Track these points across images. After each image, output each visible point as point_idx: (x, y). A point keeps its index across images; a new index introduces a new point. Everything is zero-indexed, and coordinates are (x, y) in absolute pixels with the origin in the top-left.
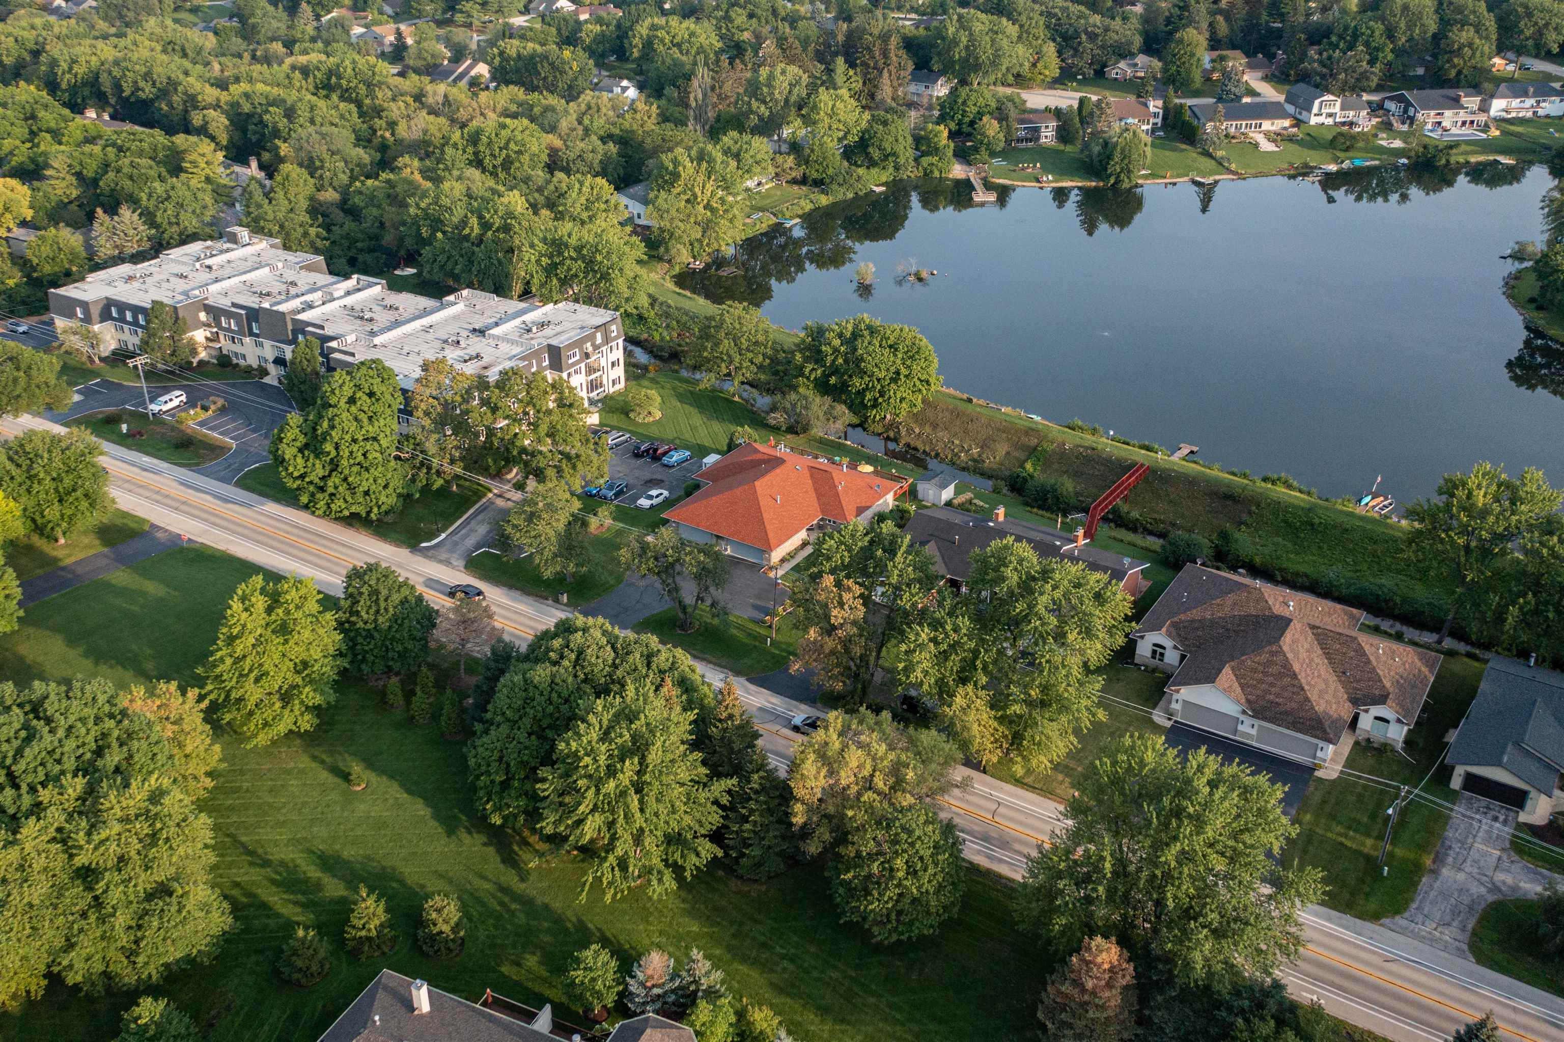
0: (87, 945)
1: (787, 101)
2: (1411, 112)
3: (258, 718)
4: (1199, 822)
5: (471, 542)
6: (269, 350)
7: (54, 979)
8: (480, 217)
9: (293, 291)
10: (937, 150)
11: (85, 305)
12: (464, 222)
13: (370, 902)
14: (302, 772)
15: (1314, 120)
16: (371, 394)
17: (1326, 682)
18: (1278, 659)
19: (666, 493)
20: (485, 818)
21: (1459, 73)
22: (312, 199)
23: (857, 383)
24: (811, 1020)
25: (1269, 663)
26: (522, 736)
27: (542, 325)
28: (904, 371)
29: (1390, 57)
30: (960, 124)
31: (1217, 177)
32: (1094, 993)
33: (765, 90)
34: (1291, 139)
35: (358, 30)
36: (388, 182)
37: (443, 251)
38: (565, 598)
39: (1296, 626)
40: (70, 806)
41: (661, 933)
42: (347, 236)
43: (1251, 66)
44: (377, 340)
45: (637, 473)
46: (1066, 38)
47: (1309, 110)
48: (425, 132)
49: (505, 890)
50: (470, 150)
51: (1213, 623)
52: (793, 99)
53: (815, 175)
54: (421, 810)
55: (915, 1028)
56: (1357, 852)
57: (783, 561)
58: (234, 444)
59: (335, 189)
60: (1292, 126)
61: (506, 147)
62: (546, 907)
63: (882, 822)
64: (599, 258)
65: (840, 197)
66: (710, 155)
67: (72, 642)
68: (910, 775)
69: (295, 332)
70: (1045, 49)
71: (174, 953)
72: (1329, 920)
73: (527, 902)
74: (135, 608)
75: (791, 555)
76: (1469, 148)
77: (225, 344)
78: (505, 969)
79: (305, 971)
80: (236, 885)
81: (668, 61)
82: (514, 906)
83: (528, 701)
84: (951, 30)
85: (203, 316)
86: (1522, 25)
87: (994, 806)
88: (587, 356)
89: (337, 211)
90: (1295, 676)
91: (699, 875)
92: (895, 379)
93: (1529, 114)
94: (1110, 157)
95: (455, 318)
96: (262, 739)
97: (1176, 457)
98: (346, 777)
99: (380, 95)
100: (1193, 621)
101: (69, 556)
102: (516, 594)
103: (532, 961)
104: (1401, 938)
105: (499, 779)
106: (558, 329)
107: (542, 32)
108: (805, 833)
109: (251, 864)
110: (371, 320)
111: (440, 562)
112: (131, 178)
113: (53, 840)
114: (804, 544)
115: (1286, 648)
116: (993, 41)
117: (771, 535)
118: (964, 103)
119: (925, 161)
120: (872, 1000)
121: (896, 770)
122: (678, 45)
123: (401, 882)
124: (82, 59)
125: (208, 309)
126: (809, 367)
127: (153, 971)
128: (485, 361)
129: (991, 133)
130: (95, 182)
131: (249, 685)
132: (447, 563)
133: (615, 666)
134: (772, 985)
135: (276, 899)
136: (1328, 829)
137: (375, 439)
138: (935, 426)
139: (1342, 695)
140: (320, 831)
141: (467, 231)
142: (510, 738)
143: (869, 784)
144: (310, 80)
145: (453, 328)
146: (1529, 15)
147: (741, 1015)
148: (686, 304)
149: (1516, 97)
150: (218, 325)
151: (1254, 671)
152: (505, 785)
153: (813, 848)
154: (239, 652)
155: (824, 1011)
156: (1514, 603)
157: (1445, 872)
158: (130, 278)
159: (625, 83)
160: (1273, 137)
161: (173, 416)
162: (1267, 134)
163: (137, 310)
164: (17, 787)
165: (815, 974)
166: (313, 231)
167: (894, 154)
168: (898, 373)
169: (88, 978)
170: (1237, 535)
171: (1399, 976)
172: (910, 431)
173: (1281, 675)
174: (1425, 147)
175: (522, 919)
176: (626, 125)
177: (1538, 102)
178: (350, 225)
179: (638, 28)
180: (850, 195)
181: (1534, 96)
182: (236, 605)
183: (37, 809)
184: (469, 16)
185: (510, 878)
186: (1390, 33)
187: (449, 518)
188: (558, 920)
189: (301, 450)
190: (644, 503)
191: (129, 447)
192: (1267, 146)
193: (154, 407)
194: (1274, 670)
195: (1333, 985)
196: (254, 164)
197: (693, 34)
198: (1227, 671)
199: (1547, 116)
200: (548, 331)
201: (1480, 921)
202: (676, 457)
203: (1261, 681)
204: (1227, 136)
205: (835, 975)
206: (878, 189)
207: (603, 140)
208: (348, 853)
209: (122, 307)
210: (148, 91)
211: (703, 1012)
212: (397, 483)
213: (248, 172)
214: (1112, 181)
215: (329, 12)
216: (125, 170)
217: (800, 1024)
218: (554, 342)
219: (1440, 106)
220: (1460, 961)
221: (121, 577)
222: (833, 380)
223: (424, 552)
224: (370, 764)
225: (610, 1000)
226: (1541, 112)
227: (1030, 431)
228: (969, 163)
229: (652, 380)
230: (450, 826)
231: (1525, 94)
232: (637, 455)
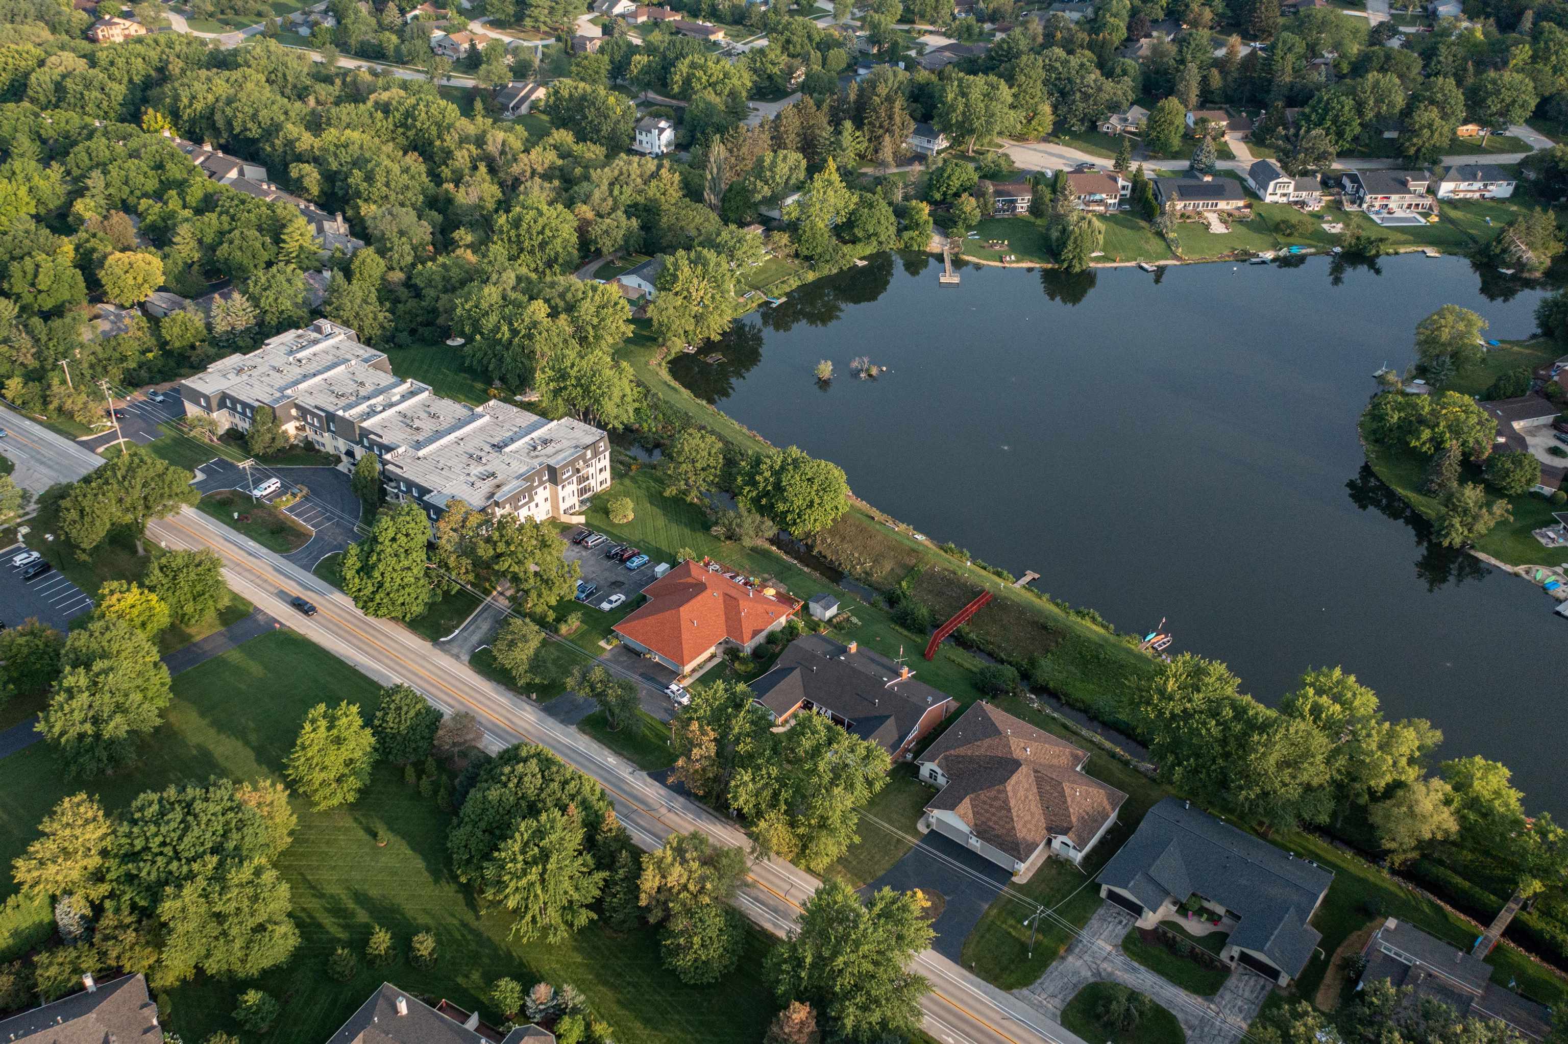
0: (218, 954)
1: (787, 182)
2: (1362, 192)
3: (320, 793)
4: (857, 944)
5: (475, 639)
6: (342, 445)
7: (199, 970)
8: (511, 324)
9: (363, 393)
10: (918, 225)
11: (207, 398)
12: (497, 328)
13: (382, 934)
14: (347, 830)
15: (1269, 199)
16: (407, 535)
17: (1032, 815)
18: (1003, 796)
19: (623, 598)
20: (457, 877)
21: (1419, 150)
22: (383, 278)
23: (781, 507)
24: (638, 1027)
25: (996, 798)
26: (479, 833)
27: (546, 442)
28: (817, 500)
29: (1358, 130)
30: (945, 194)
31: (1162, 263)
32: (789, 1035)
33: (768, 174)
34: (1241, 221)
35: (438, 34)
36: (444, 265)
37: (480, 349)
38: (534, 696)
39: (1024, 769)
40: (209, 874)
41: (558, 962)
42: (410, 312)
43: (1233, 127)
44: (421, 453)
45: (607, 574)
46: (1063, 94)
47: (1266, 189)
48: (481, 199)
49: (465, 925)
50: (513, 233)
51: (971, 759)
52: (793, 181)
53: (806, 253)
54: (419, 863)
55: (698, 1036)
56: (1017, 940)
57: (693, 671)
58: (313, 531)
59: (401, 269)
60: (1246, 207)
61: (542, 232)
62: (489, 939)
63: (689, 912)
64: (593, 388)
65: (826, 272)
66: (705, 258)
67: (202, 714)
68: (709, 886)
69: (361, 436)
70: (1040, 107)
71: (266, 963)
72: (979, 988)
73: (477, 934)
74: (243, 687)
75: (700, 666)
76: (1403, 237)
77: (309, 433)
78: (460, 980)
79: (341, 974)
80: (304, 909)
81: (702, 105)
82: (469, 937)
83: (484, 810)
84: (950, 96)
85: (294, 412)
86: (1489, 102)
87: (788, 887)
88: (578, 471)
89: (402, 289)
90: (1009, 810)
91: (581, 931)
92: (811, 505)
93: (1477, 195)
94: (1065, 244)
95: (482, 429)
96: (323, 806)
97: (1017, 586)
98: (375, 835)
99: (448, 138)
100: (957, 756)
101: (199, 633)
102: (502, 688)
103: (476, 976)
104: (1019, 1004)
105: (465, 857)
106: (558, 447)
107: (597, 61)
108: (648, 909)
109: (314, 896)
110: (418, 429)
111: (452, 655)
112: (241, 248)
113: (200, 896)
114: (713, 656)
115: (1009, 788)
116: (987, 106)
117: (685, 652)
118: (949, 177)
119: (906, 235)
120: (677, 1017)
121: (703, 879)
122: (712, 85)
123: (403, 914)
124: (200, 96)
125: (298, 407)
126: (747, 489)
127: (255, 972)
128: (500, 477)
129: (968, 209)
130: (213, 248)
131: (316, 774)
132: (457, 657)
133: (541, 789)
134: (619, 1002)
135: (328, 921)
136: (1004, 922)
137: (409, 568)
138: (843, 539)
139: (1043, 824)
140: (356, 875)
141: (499, 336)
142: (472, 834)
143: (685, 888)
144: (390, 120)
145: (478, 442)
146: (1498, 92)
147: (588, 1026)
148: (672, 398)
149: (1464, 180)
150: (305, 420)
151: (984, 803)
152: (469, 861)
153: (652, 920)
154: (310, 754)
155: (647, 1021)
156: (1179, 764)
157: (1070, 959)
158: (240, 371)
159: (663, 124)
160: (1226, 218)
161: (270, 500)
162: (1220, 213)
163: (245, 405)
164: (180, 860)
165: (647, 997)
166: (381, 316)
167: (876, 234)
168: (812, 502)
169: (219, 972)
170: (1043, 662)
171: (1009, 1031)
172: (824, 540)
173: (1001, 808)
174: (1358, 238)
175: (473, 946)
176: (650, 194)
177: (1485, 186)
178: (412, 304)
179: (680, 66)
180: (835, 271)
181: (1482, 179)
182: (308, 727)
183: (191, 876)
184: (537, 21)
185: (469, 917)
186: (1360, 107)
187: (462, 614)
188: (496, 949)
189: (358, 572)
190: (606, 606)
191: (238, 530)
192: (1218, 228)
193: (257, 493)
194: (997, 804)
195: (963, 1031)
196: (340, 218)
197: (726, 75)
198: (967, 801)
199: (1492, 199)
200: (550, 449)
201: (1076, 998)
202: (636, 562)
203: (987, 811)
204: (1182, 216)
205: (658, 998)
206: (860, 263)
207: (628, 214)
208: (374, 892)
209: (235, 401)
210: (254, 132)
211: (565, 1024)
212: (425, 597)
213: (335, 225)
214: (1065, 265)
215: (414, 8)
216: (237, 242)
217: (630, 1029)
218: (552, 462)
219: (1388, 190)
220: (1049, 1022)
221: (234, 656)
222: (764, 501)
223: (442, 647)
224: (391, 829)
225: (515, 1010)
226: (1487, 195)
227: (913, 551)
228: (946, 236)
229: (633, 479)
230: (437, 876)
231: (1474, 178)
232: (609, 557)
